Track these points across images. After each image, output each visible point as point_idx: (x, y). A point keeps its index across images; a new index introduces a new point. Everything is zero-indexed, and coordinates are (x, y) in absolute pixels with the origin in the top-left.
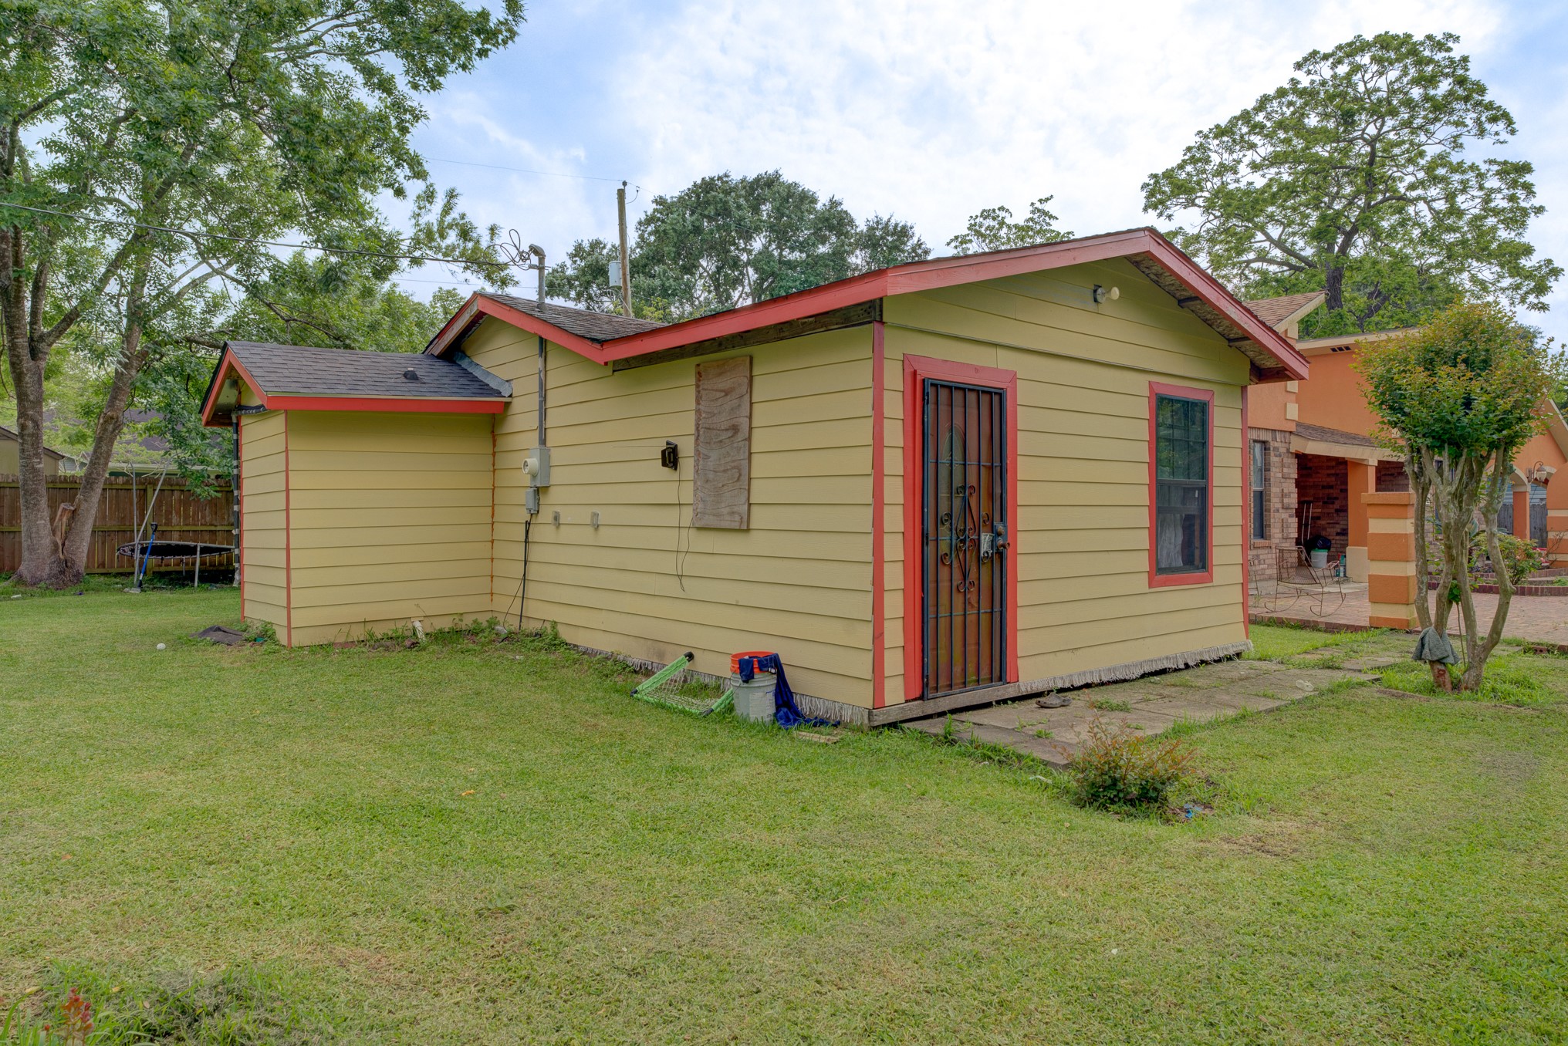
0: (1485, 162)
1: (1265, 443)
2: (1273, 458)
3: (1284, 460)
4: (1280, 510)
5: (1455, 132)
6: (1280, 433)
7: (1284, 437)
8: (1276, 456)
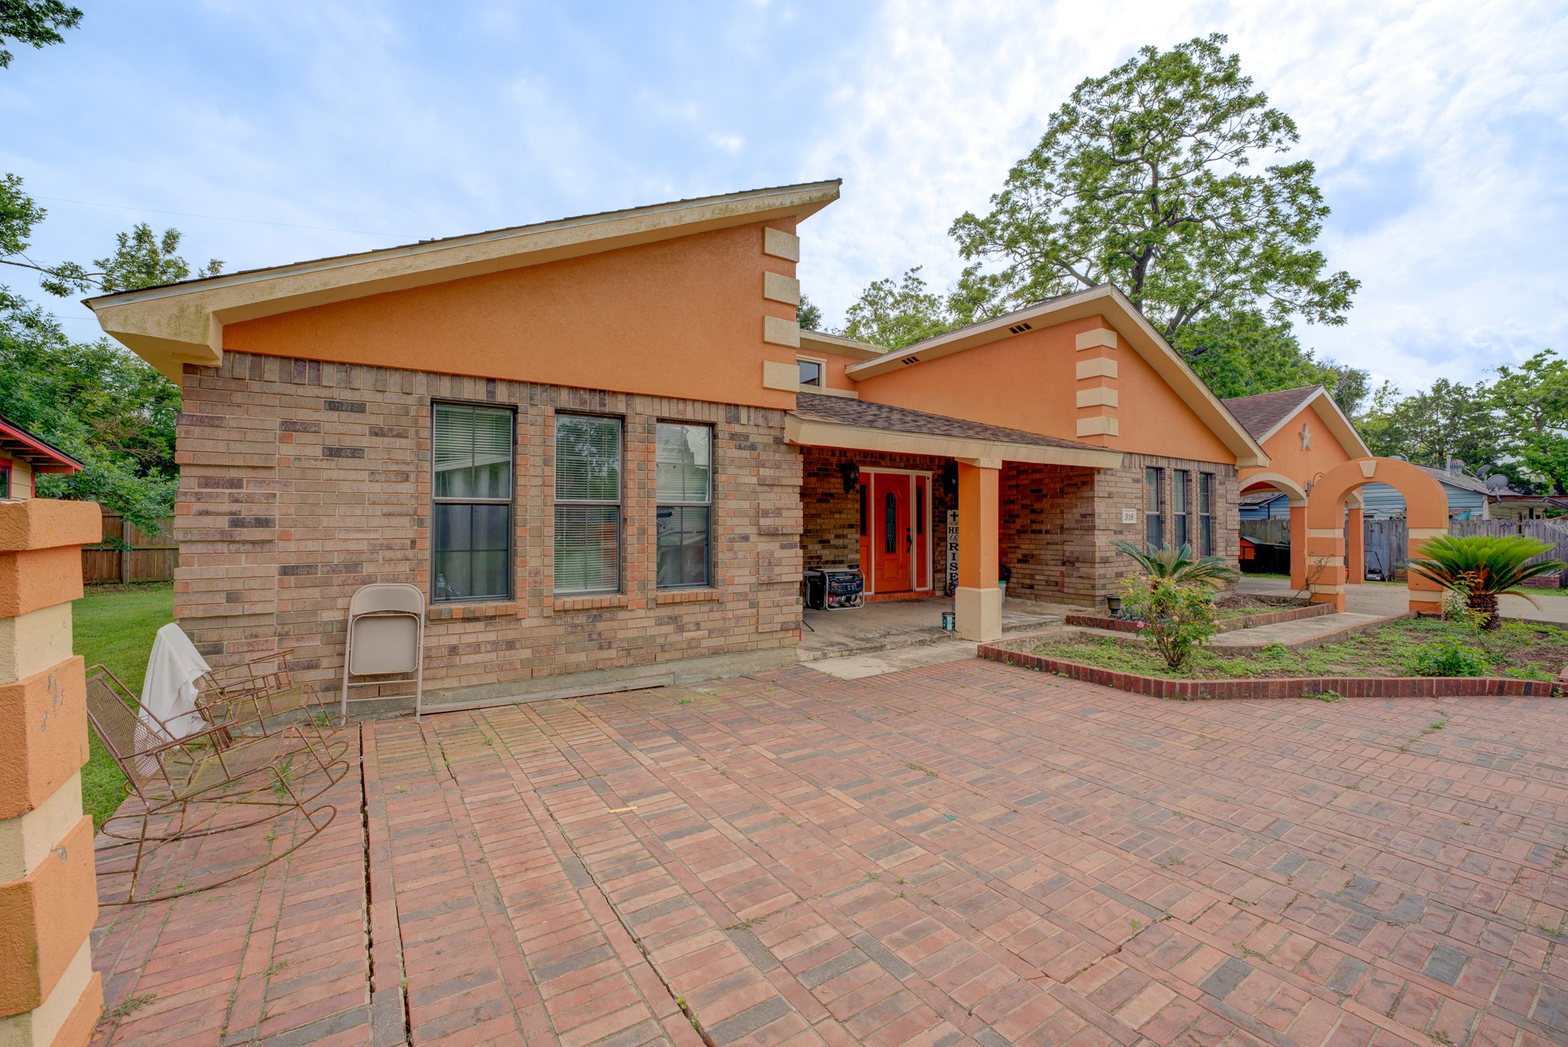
0: (1267, 170)
1: (712, 425)
2: (728, 451)
3: (763, 456)
4: (753, 538)
5: (1236, 145)
6: (752, 411)
7: (766, 418)
8: (740, 448)
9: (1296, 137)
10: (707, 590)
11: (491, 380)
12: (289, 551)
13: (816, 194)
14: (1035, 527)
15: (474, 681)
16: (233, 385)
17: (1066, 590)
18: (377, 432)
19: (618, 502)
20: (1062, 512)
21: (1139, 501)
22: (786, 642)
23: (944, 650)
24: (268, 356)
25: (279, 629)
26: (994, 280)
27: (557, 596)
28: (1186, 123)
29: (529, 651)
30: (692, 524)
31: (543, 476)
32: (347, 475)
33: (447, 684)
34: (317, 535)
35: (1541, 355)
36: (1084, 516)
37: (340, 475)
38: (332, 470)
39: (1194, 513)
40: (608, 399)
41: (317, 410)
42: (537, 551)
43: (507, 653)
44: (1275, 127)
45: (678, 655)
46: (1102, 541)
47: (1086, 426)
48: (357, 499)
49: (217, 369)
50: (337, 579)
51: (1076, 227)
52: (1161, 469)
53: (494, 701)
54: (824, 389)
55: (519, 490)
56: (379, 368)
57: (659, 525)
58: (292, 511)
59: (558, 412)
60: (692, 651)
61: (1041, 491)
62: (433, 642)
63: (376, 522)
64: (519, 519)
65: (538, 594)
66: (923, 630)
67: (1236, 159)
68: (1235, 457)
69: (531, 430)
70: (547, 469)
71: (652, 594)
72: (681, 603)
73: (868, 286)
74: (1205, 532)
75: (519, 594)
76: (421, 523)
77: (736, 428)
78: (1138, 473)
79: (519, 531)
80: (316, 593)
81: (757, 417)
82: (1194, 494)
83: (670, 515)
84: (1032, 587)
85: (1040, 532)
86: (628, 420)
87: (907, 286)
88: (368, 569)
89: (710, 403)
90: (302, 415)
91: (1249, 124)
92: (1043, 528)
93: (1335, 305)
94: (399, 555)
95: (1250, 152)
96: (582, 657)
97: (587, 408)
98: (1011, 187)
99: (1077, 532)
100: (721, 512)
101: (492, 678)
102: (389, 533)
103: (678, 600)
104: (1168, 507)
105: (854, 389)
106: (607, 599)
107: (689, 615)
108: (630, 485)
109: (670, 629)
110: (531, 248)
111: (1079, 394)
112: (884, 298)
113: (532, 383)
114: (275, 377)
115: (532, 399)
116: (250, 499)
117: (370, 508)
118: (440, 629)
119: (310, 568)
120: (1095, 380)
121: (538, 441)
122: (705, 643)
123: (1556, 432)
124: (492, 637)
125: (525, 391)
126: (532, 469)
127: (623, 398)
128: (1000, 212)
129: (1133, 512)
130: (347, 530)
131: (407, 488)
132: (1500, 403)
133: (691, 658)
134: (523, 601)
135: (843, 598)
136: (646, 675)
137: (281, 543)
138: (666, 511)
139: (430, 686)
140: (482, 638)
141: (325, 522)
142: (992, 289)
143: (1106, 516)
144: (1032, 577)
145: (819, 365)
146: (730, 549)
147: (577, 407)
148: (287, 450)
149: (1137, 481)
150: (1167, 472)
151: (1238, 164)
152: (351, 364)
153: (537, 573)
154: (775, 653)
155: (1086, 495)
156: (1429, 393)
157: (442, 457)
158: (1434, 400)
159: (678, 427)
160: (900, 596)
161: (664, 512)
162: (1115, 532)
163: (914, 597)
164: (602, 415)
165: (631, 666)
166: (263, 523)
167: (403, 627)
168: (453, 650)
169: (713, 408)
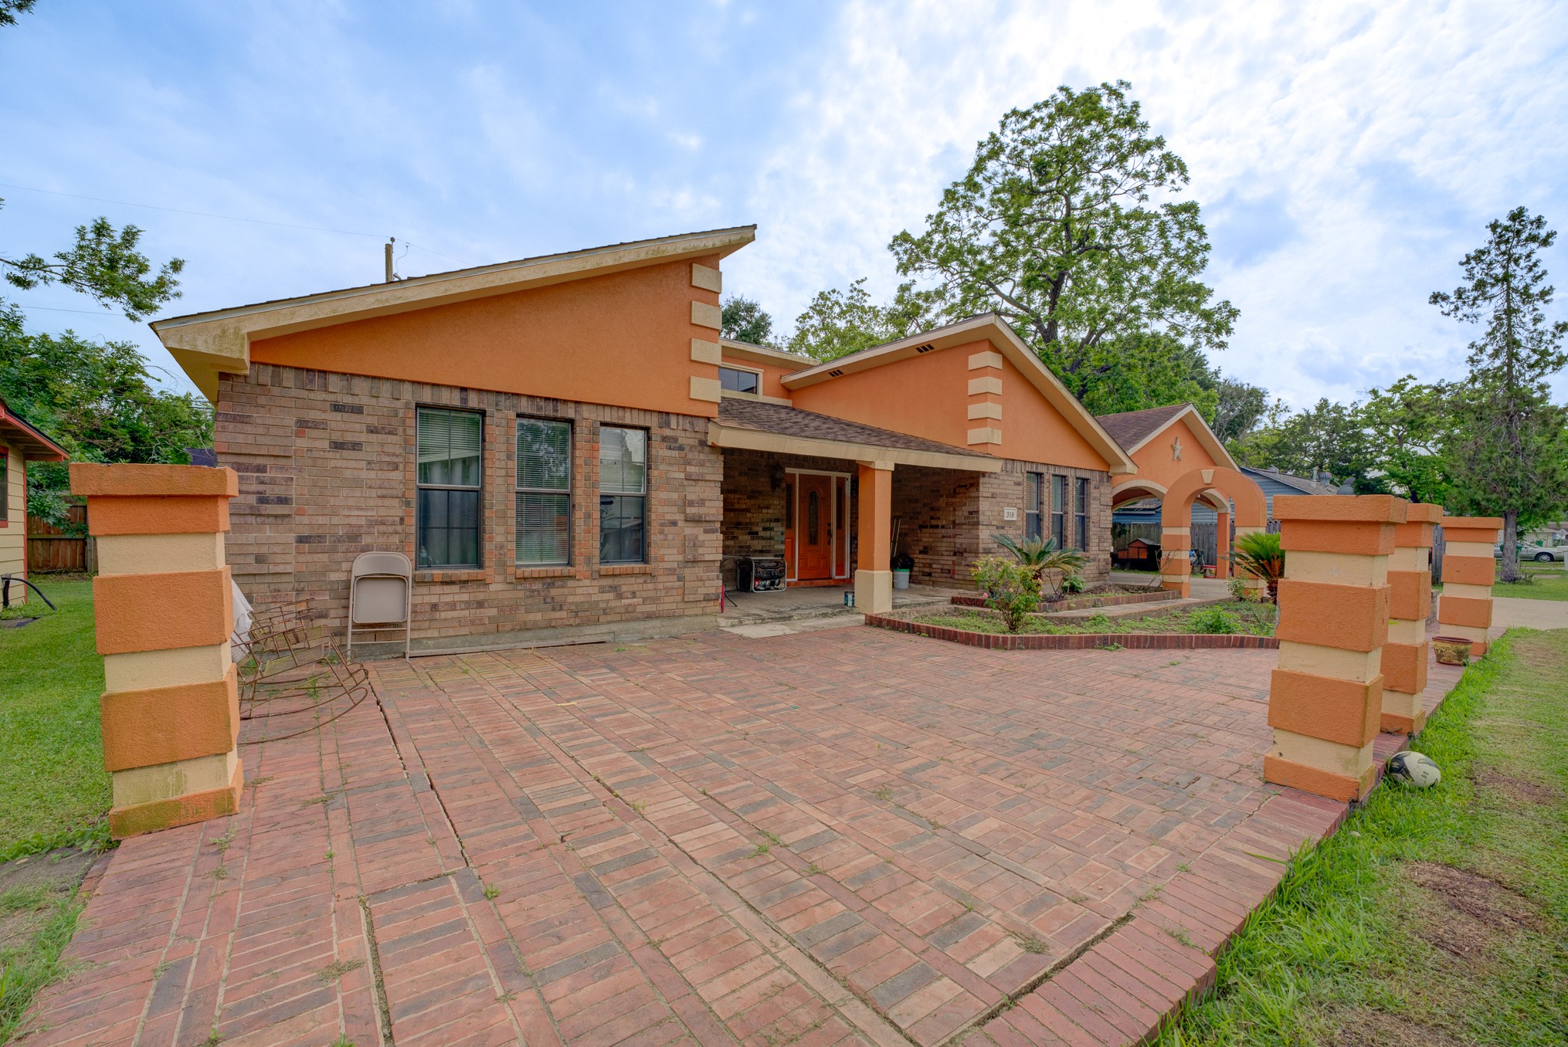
0: (1162, 207)
1: (647, 429)
2: (660, 451)
3: (690, 456)
4: (680, 524)
5: (1138, 182)
6: (681, 417)
7: (692, 424)
8: (670, 449)
9: (1186, 179)
10: (641, 565)
11: (464, 389)
12: (304, 524)
13: (734, 237)
14: (934, 522)
15: (451, 632)
16: (258, 390)
17: (956, 577)
18: (372, 430)
19: (568, 491)
20: (954, 510)
21: (1020, 501)
22: (708, 610)
23: (843, 620)
24: (285, 367)
25: (296, 585)
26: (927, 297)
27: (517, 567)
28: (1093, 159)
29: (496, 610)
30: (630, 512)
31: (507, 468)
32: (350, 464)
33: (429, 634)
34: (326, 511)
35: (1404, 380)
36: (971, 513)
37: (344, 464)
38: (336, 460)
39: (1070, 513)
40: (560, 406)
41: (324, 411)
42: (502, 529)
43: (478, 611)
44: (1170, 169)
45: (618, 617)
46: (985, 534)
47: (975, 436)
48: (357, 483)
49: (245, 377)
50: (341, 547)
51: (1001, 250)
52: (1041, 474)
53: (468, 649)
54: (761, 397)
55: (488, 480)
56: (374, 378)
57: (602, 511)
58: (306, 492)
59: (519, 416)
60: (629, 615)
61: (938, 491)
62: (418, 600)
63: (372, 503)
64: (487, 503)
65: (502, 564)
66: (828, 606)
67: (1137, 195)
68: (1109, 465)
69: (497, 431)
70: (509, 462)
71: (596, 567)
72: (620, 575)
73: (816, 296)
74: (1080, 530)
75: (487, 563)
76: (408, 504)
77: (667, 432)
78: (1018, 476)
79: (487, 513)
80: (325, 557)
81: (685, 423)
82: (1070, 497)
83: (611, 502)
84: (930, 574)
85: (937, 527)
86: (577, 424)
87: (852, 298)
88: (366, 540)
89: (645, 410)
90: (313, 415)
91: (1149, 164)
92: (940, 523)
93: (1218, 331)
94: (391, 529)
95: (1150, 189)
96: (538, 616)
97: (543, 414)
98: (945, 208)
99: (965, 527)
100: (653, 502)
101: (465, 631)
102: (383, 512)
103: (617, 572)
104: (1046, 507)
105: (789, 398)
106: (558, 571)
107: (627, 585)
108: (578, 477)
109: (611, 596)
110: (497, 283)
111: (970, 407)
112: (831, 308)
113: (497, 392)
114: (291, 384)
115: (497, 405)
116: (273, 482)
117: (368, 490)
118: (424, 590)
119: (320, 538)
120: (982, 396)
121: (502, 439)
122: (639, 609)
123: (1416, 449)
124: (465, 597)
125: (492, 398)
126: (497, 462)
127: (573, 405)
128: (935, 231)
129: (1014, 511)
130: (349, 508)
131: (396, 475)
132: (1369, 422)
133: (628, 621)
134: (490, 570)
135: (768, 582)
136: (591, 633)
137: (297, 517)
138: (608, 500)
139: (416, 635)
140: (457, 598)
141: (332, 501)
142: (925, 305)
143: (989, 513)
144: (930, 566)
145: (757, 375)
146: (662, 532)
147: (535, 412)
148: (301, 443)
149: (1018, 484)
150: (1046, 477)
151: (1140, 200)
152: (352, 375)
153: (502, 547)
154: (699, 619)
155: (973, 495)
156: (1313, 412)
157: (424, 451)
158: (1316, 417)
159: (618, 430)
160: (821, 582)
161: (607, 501)
162: (997, 528)
163: (833, 583)
164: (555, 419)
165: (578, 625)
166: (283, 501)
167: (394, 588)
168: (434, 607)
169: (648, 416)
